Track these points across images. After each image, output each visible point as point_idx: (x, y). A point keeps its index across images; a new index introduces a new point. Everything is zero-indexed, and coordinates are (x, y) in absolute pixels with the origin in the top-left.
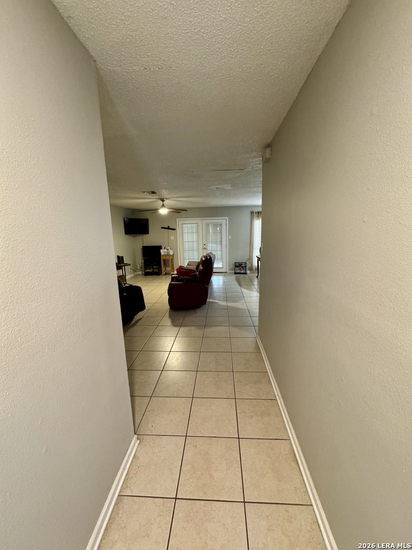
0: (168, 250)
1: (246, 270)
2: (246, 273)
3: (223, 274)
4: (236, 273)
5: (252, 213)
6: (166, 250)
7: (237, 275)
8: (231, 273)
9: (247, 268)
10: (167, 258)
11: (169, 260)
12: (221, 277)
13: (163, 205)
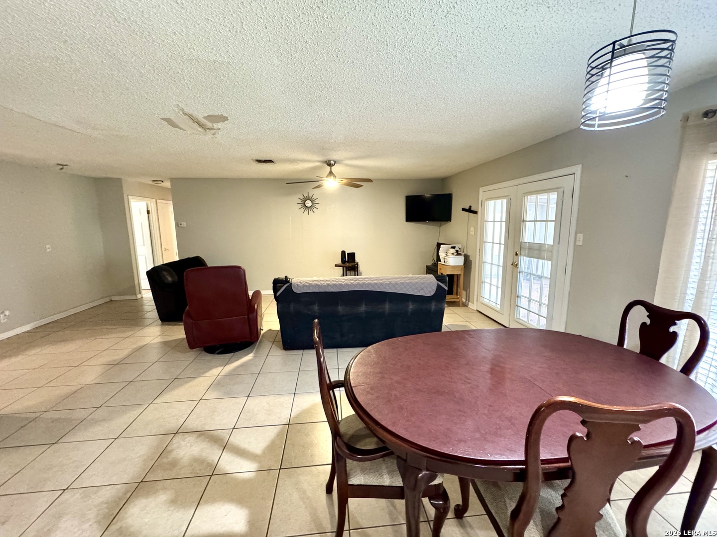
13: (331, 173)
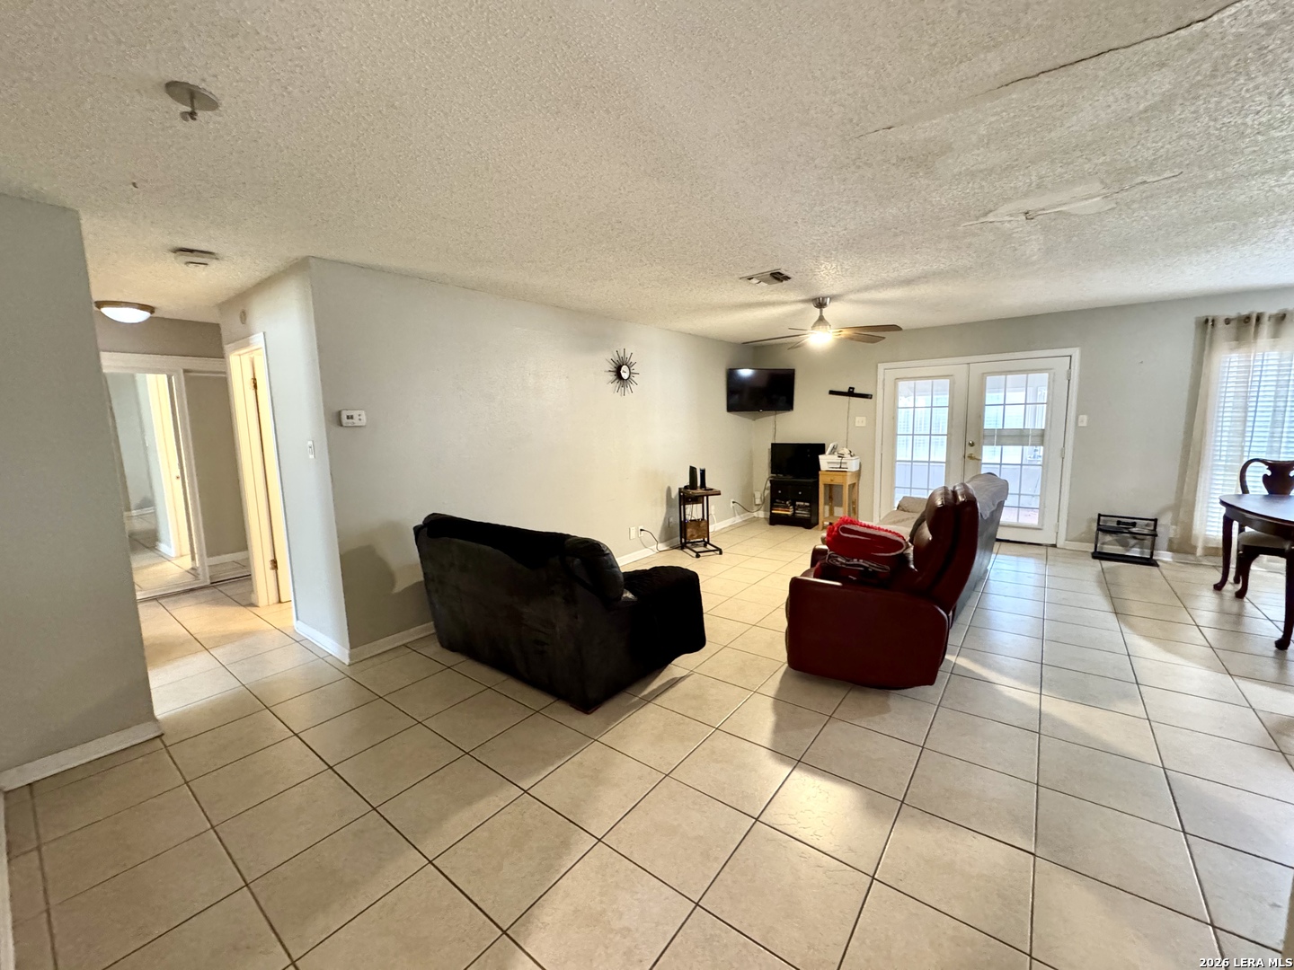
0: (841, 456)
1: (1153, 548)
2: (1150, 562)
3: (1042, 550)
4: (1099, 555)
5: (1207, 324)
6: (835, 458)
7: (1107, 564)
8: (1076, 554)
9: (1162, 540)
10: (837, 480)
11: (841, 487)
12: (1032, 561)
13: (821, 319)
